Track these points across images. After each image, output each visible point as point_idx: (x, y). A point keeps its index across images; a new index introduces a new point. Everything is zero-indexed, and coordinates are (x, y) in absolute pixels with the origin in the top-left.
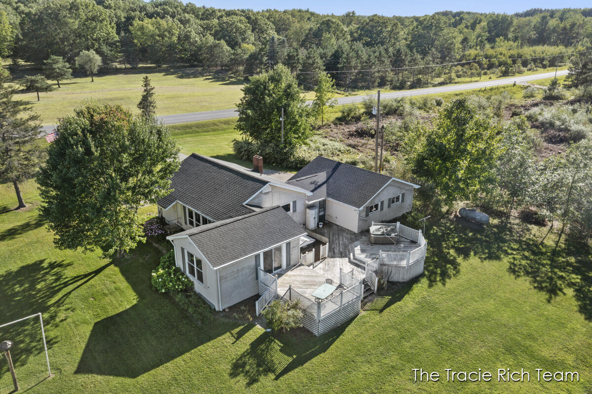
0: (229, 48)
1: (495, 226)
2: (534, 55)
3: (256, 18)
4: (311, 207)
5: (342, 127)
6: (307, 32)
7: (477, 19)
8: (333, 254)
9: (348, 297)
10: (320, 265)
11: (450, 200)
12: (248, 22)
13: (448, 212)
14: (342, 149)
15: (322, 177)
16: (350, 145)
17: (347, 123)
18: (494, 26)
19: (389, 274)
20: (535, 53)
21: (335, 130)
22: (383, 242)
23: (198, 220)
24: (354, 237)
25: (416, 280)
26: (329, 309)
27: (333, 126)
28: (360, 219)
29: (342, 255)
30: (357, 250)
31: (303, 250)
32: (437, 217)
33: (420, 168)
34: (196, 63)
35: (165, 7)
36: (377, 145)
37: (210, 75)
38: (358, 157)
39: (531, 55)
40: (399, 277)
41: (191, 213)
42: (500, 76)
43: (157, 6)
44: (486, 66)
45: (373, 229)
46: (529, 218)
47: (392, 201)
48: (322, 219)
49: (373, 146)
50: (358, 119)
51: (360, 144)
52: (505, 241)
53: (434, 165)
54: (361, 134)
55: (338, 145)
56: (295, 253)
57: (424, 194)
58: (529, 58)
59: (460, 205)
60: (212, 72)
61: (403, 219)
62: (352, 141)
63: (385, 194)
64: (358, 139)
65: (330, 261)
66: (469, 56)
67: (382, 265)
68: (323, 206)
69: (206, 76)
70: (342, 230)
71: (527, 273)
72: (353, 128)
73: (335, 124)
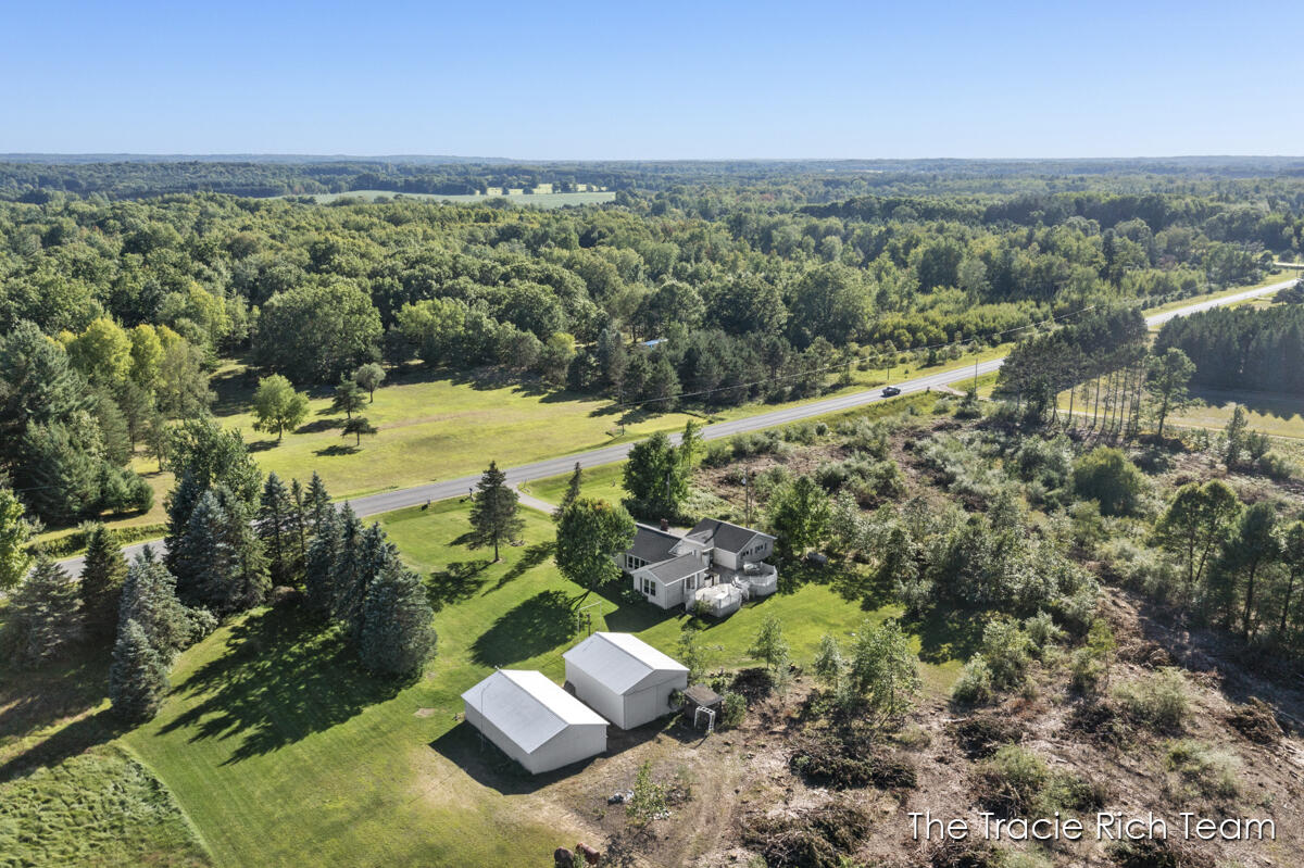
0: (539, 342)
1: (832, 565)
2: (981, 323)
3: (561, 278)
4: (705, 554)
5: (711, 472)
6: (640, 300)
7: (912, 237)
8: (722, 582)
9: (734, 600)
10: (715, 588)
11: (800, 547)
12: (556, 292)
13: (800, 556)
14: (715, 501)
15: (709, 533)
16: (721, 497)
17: (716, 467)
18: (935, 259)
19: (756, 591)
20: (983, 321)
21: (704, 476)
22: (752, 573)
23: (637, 563)
24: (734, 572)
25: (773, 594)
26: (724, 604)
27: (700, 470)
28: (737, 561)
29: (728, 582)
30: (737, 578)
31: (706, 579)
32: (790, 559)
33: (779, 524)
34: (488, 360)
35: (425, 267)
36: (748, 494)
37: (516, 384)
38: (731, 509)
39: (976, 325)
40: (761, 592)
41: (631, 559)
42: (923, 367)
43: (412, 267)
44: (908, 345)
45: (746, 566)
46: (858, 559)
47: (758, 548)
48: (711, 562)
49: (744, 497)
50: (726, 461)
51: (731, 494)
52: (835, 574)
53: (787, 521)
54: (732, 481)
55: (710, 496)
56: (702, 580)
57: (781, 543)
58: (973, 328)
59: (809, 550)
60: (517, 377)
61: (766, 561)
62: (722, 491)
63: (752, 545)
64: (729, 488)
65: (721, 586)
66: (885, 327)
67: (751, 585)
68: (712, 553)
69: (512, 385)
70: (725, 569)
71: (841, 591)
72: (723, 473)
73: (703, 469)
